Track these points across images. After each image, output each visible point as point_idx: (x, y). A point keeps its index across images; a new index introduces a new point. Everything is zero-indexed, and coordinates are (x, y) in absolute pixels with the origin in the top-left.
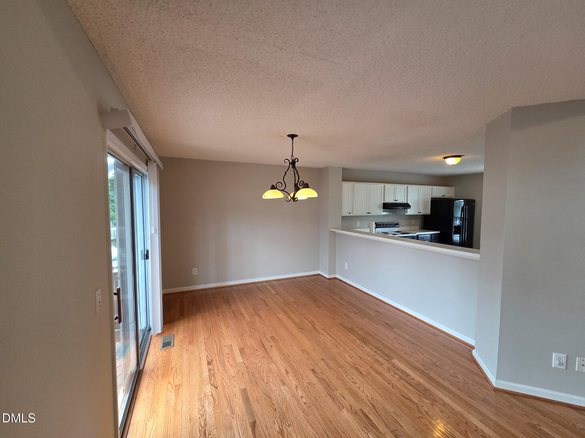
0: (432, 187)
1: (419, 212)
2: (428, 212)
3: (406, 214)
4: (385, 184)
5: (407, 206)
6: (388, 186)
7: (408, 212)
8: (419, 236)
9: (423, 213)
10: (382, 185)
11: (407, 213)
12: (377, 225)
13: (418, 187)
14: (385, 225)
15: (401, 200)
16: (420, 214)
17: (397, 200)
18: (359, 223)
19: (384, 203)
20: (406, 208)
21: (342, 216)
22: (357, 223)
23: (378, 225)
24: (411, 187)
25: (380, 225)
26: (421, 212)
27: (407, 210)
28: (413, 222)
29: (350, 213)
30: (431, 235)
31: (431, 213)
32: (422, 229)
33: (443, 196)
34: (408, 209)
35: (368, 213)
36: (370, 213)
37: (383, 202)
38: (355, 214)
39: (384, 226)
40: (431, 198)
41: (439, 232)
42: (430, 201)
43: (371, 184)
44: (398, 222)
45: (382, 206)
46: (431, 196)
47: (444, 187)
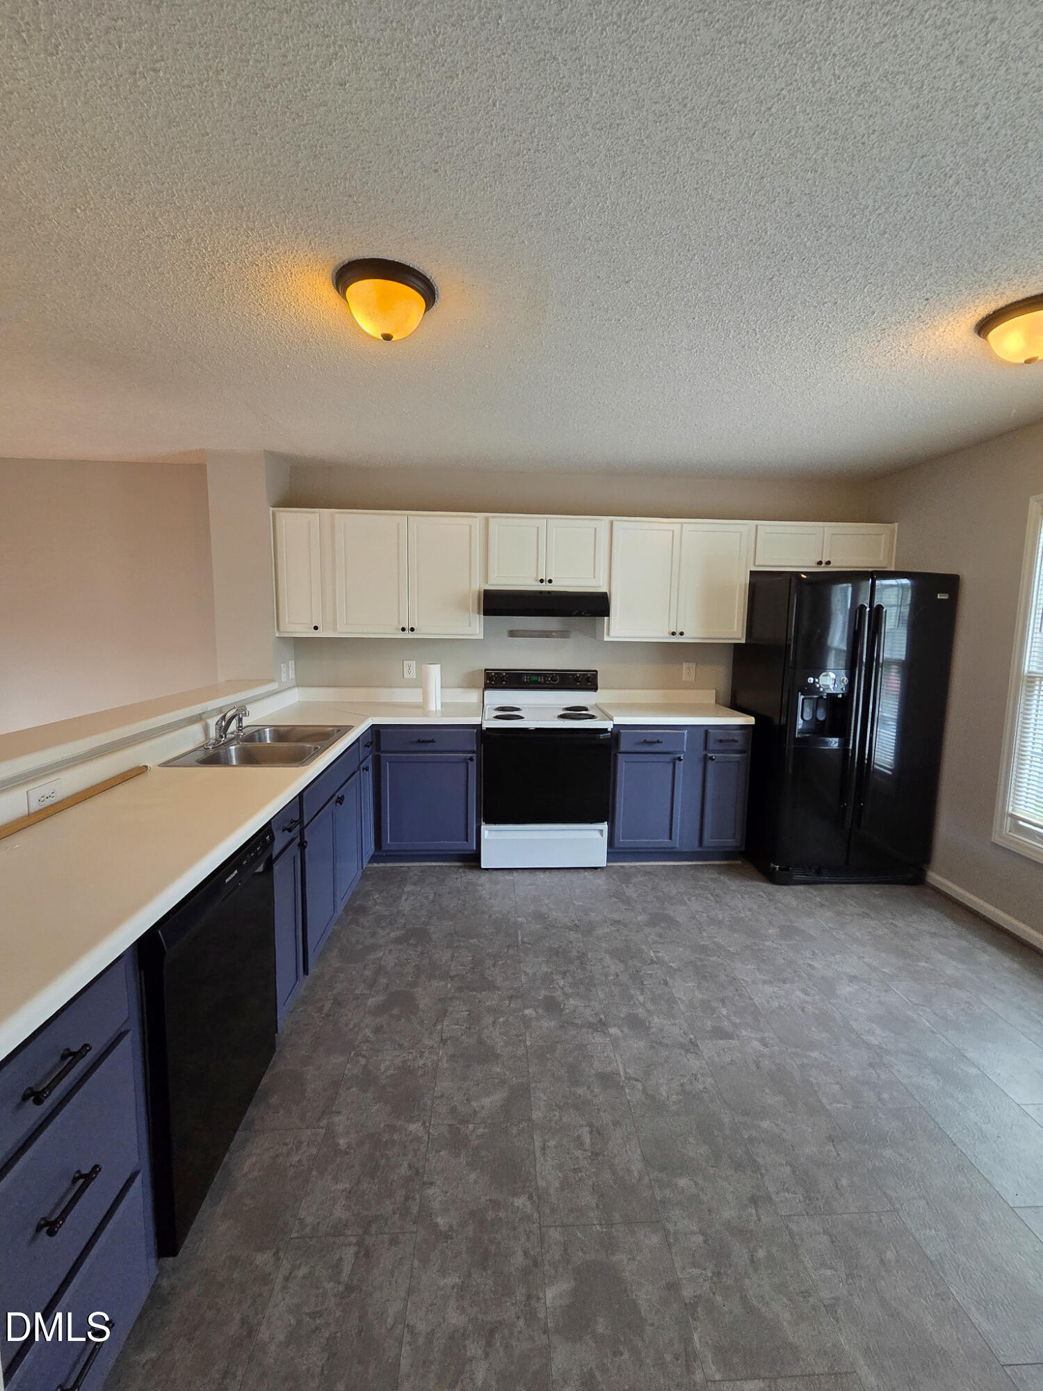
0: (757, 526)
1: (677, 633)
2: (736, 632)
3: (606, 639)
6: (499, 522)
7: (615, 632)
8: (622, 731)
9: (698, 636)
10: (474, 519)
11: (608, 634)
12: (489, 677)
13: (672, 527)
15: (575, 580)
16: (682, 639)
17: (551, 581)
18: (413, 669)
19: (486, 592)
22: (406, 669)
25: (514, 680)
26: (684, 634)
27: (608, 623)
28: (687, 671)
29: (316, 628)
31: (746, 637)
32: (725, 706)
33: (822, 563)
35: (403, 629)
36: (412, 629)
37: (480, 589)
38: (344, 631)
40: (751, 572)
41: (753, 719)
42: (746, 584)
43: (416, 515)
44: (596, 671)
45: (473, 602)
46: (752, 563)
47: (831, 526)
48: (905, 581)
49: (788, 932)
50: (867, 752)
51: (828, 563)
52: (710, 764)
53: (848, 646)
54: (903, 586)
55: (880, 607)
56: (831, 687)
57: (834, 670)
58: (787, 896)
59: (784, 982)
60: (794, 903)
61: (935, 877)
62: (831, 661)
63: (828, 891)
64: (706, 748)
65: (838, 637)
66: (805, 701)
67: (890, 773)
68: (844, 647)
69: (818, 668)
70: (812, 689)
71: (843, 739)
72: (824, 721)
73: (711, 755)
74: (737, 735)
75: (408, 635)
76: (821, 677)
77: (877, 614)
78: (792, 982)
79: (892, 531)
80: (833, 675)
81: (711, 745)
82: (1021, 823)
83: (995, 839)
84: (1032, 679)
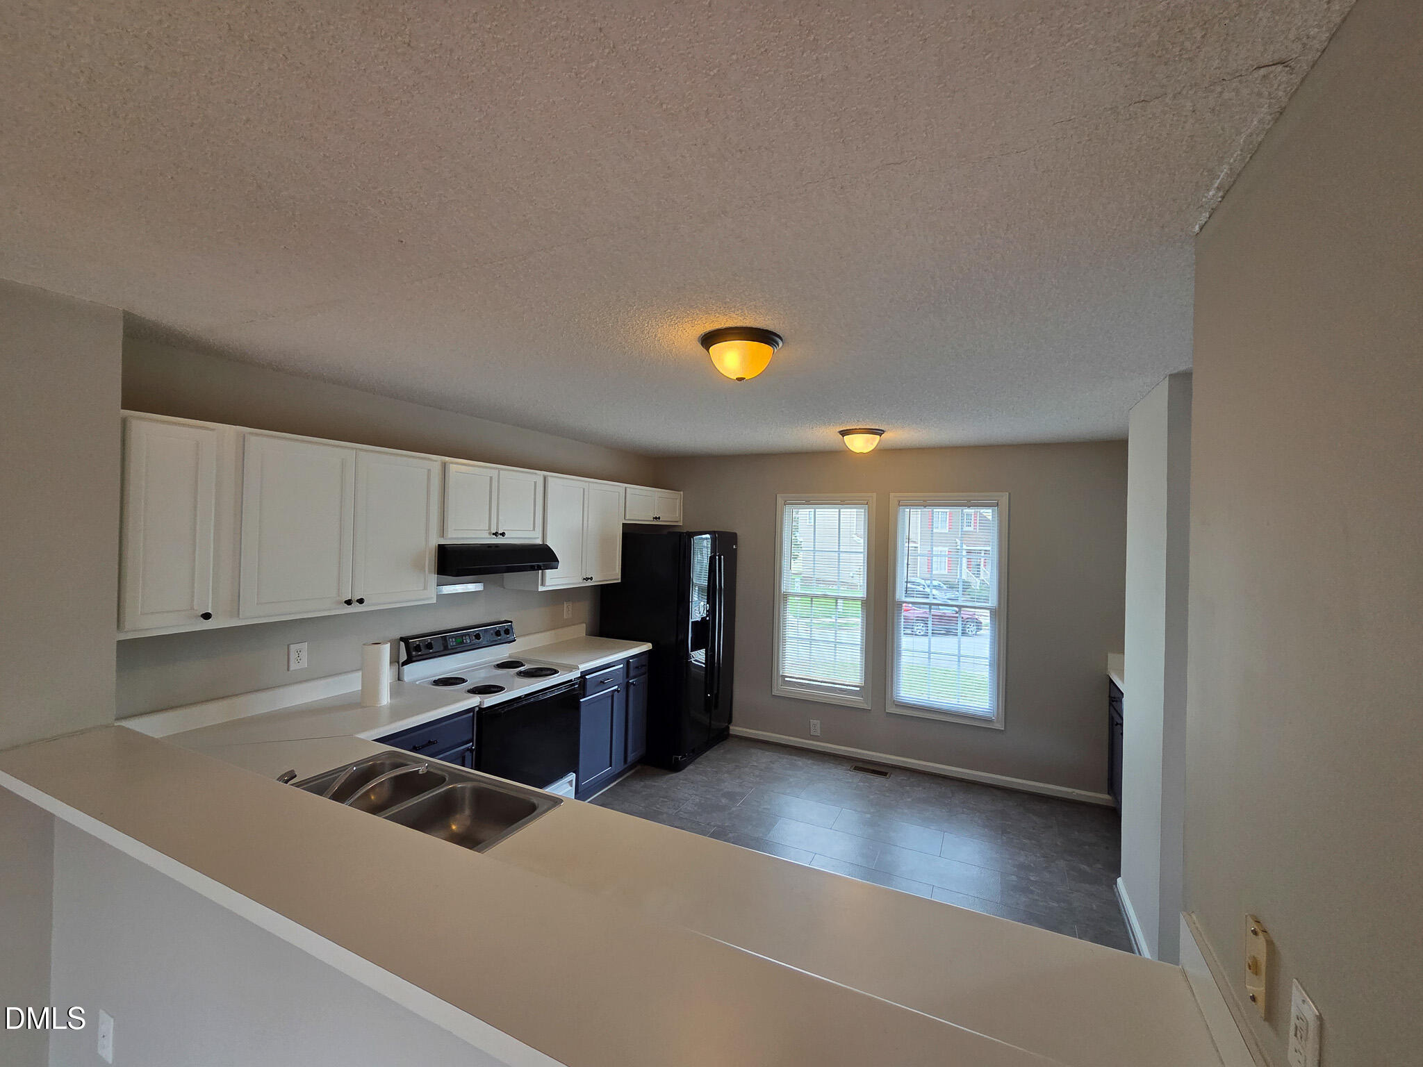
0: (626, 488)
1: (587, 579)
2: (614, 574)
3: (541, 589)
4: (447, 459)
5: (541, 557)
6: (459, 468)
7: (548, 582)
8: (587, 677)
9: (598, 579)
10: (435, 462)
11: (543, 584)
12: (412, 646)
13: (583, 485)
14: (452, 643)
15: (520, 533)
16: (589, 583)
17: (503, 534)
18: (304, 655)
19: (441, 548)
20: (539, 568)
21: (119, 642)
22: (293, 656)
23: (418, 648)
24: (557, 482)
25: (429, 646)
26: (591, 579)
27: (542, 574)
28: (567, 610)
29: (207, 616)
30: (627, 661)
31: (621, 580)
32: (595, 635)
33: (656, 518)
34: (548, 571)
35: (349, 602)
36: (361, 601)
37: (435, 541)
38: (251, 615)
39: (446, 648)
40: (624, 524)
41: (651, 645)
42: (618, 535)
43: (372, 451)
44: (511, 622)
45: (430, 559)
46: (625, 517)
47: (658, 491)
48: (708, 536)
51: (660, 518)
52: (631, 689)
53: (708, 582)
57: (700, 599)
62: (696, 595)
64: (628, 676)
67: (704, 666)
71: (706, 649)
73: (632, 681)
75: (356, 608)
79: (681, 496)
81: (631, 673)
82: (787, 679)
83: (775, 692)
84: (786, 596)
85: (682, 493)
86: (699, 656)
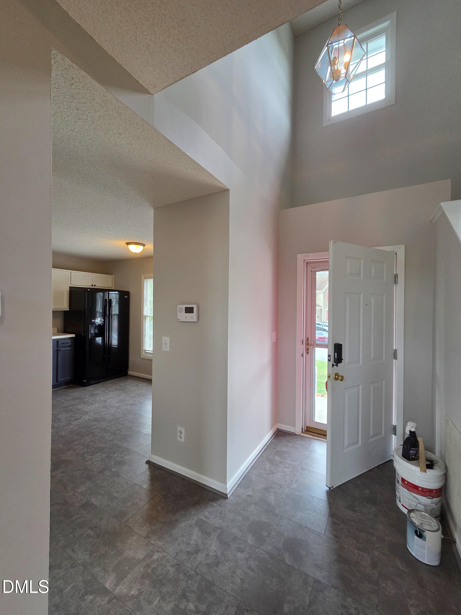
0: (71, 272)
2: (65, 306)
31: (68, 309)
32: (62, 332)
33: (93, 285)
40: (70, 287)
41: (74, 335)
42: (68, 291)
46: (70, 284)
47: (95, 275)
48: (117, 292)
49: (91, 395)
50: (110, 342)
51: (95, 285)
52: (60, 353)
53: (103, 310)
54: (116, 294)
55: (111, 299)
56: (99, 322)
57: (99, 317)
58: (90, 388)
59: (93, 404)
60: (92, 389)
61: (130, 372)
62: (98, 315)
63: (101, 384)
64: (57, 347)
65: (99, 308)
66: (92, 327)
68: (101, 311)
69: (95, 318)
70: (94, 323)
71: (103, 337)
72: (97, 333)
73: (59, 349)
74: (69, 341)
76: (96, 320)
77: (110, 301)
78: (95, 403)
79: (113, 277)
80: (99, 319)
81: (60, 345)
82: (146, 351)
83: (142, 357)
84: (145, 317)
85: (113, 276)
86: (99, 340)
